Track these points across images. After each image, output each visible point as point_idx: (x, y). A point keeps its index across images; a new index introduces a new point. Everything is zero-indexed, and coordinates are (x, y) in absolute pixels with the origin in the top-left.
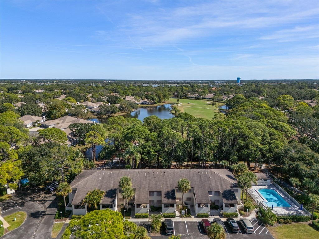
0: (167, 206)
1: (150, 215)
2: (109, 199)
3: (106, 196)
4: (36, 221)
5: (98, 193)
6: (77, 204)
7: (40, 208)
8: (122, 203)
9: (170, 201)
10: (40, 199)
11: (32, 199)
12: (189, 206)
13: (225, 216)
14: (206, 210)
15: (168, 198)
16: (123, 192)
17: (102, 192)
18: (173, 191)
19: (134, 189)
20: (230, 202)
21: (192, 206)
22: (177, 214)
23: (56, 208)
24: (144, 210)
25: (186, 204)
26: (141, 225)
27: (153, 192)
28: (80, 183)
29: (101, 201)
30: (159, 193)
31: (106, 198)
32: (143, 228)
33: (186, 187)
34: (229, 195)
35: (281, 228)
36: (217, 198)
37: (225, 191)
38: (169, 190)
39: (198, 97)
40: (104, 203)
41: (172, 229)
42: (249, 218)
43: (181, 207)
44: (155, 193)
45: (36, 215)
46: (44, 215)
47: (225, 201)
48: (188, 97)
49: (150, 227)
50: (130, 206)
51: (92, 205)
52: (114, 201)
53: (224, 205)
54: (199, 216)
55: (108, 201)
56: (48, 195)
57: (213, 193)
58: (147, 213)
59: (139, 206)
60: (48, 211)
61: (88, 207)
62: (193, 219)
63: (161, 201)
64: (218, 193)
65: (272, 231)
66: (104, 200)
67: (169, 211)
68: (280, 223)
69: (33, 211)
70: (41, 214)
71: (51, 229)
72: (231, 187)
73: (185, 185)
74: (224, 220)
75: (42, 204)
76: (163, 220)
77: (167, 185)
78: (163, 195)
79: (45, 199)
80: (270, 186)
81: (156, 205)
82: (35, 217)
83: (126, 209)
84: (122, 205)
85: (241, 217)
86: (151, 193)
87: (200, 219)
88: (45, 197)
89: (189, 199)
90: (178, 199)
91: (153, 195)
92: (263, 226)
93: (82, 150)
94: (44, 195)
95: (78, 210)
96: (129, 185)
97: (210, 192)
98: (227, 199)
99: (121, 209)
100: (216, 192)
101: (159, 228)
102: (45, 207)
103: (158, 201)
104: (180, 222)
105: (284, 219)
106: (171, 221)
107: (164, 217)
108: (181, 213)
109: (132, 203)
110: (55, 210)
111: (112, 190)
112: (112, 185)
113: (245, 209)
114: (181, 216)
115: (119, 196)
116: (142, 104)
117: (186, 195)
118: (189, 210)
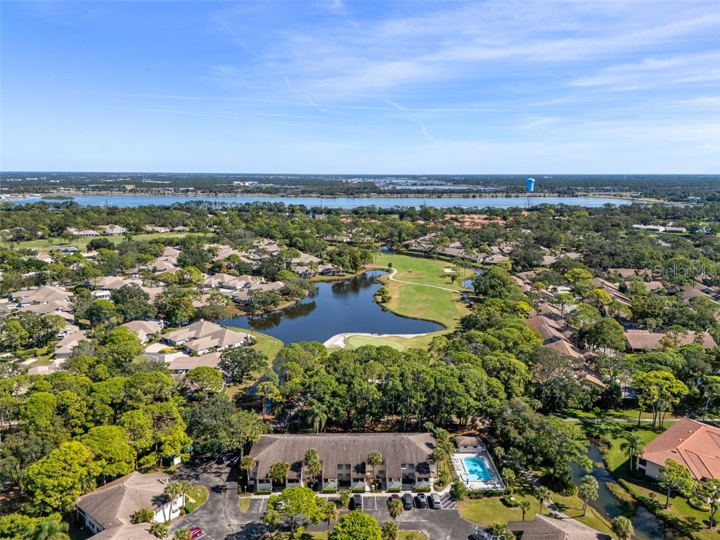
0: (356, 480)
1: (338, 491)
2: (296, 474)
3: (292, 469)
4: (220, 496)
5: (283, 467)
6: (262, 478)
7: (218, 481)
8: (308, 476)
9: (360, 475)
10: (213, 470)
11: (205, 471)
12: (380, 480)
13: (418, 491)
14: (397, 484)
15: (358, 472)
16: (310, 466)
17: (287, 466)
18: (363, 465)
19: (321, 462)
20: (423, 476)
21: (384, 480)
22: (367, 488)
23: (236, 481)
24: (333, 485)
25: (378, 477)
26: (329, 501)
27: (342, 465)
28: (261, 454)
29: (287, 476)
30: (348, 466)
31: (292, 472)
32: (333, 503)
33: (376, 461)
34: (423, 468)
35: (470, 503)
36: (412, 471)
37: (420, 464)
38: (359, 462)
39: (430, 251)
40: (290, 478)
41: (360, 504)
42: (442, 493)
43: (372, 481)
44: (344, 466)
45: (217, 489)
46: (226, 489)
47: (417, 475)
48: (410, 250)
49: (339, 503)
50: (317, 481)
51: (278, 479)
52: (300, 475)
53: (416, 479)
54: (390, 491)
55: (294, 475)
56: (221, 466)
57: (407, 466)
58: (335, 488)
59: (326, 480)
60: (229, 485)
61: (273, 482)
62: (384, 494)
63: (350, 474)
64: (411, 465)
65: (460, 506)
66: (290, 474)
67: (359, 485)
68: (471, 498)
69: (212, 485)
70: (222, 489)
71: (238, 505)
72: (427, 459)
73: (375, 458)
74: (415, 495)
75: (219, 476)
76: (352, 495)
77: (356, 457)
78: (352, 469)
79: (219, 470)
80: (480, 454)
81: (345, 479)
82: (217, 492)
83: (312, 484)
84: (308, 479)
85: (434, 492)
86: (340, 466)
87: (390, 495)
88: (219, 468)
89: (382, 472)
90: (368, 472)
91: (342, 468)
92: (453, 501)
93: (240, 393)
94: (215, 466)
95: (262, 484)
96: (316, 458)
97: (403, 465)
98: (420, 473)
99: (308, 483)
100: (410, 464)
101: (347, 505)
102: (223, 480)
103: (347, 474)
104: (369, 498)
105: (476, 494)
106: (359, 496)
107: (353, 492)
108: (371, 487)
109: (319, 478)
110: (235, 484)
111: (297, 463)
112: (297, 457)
113: (440, 484)
114: (371, 491)
115: (305, 469)
116: (322, 274)
117: (377, 468)
118: (379, 485)
